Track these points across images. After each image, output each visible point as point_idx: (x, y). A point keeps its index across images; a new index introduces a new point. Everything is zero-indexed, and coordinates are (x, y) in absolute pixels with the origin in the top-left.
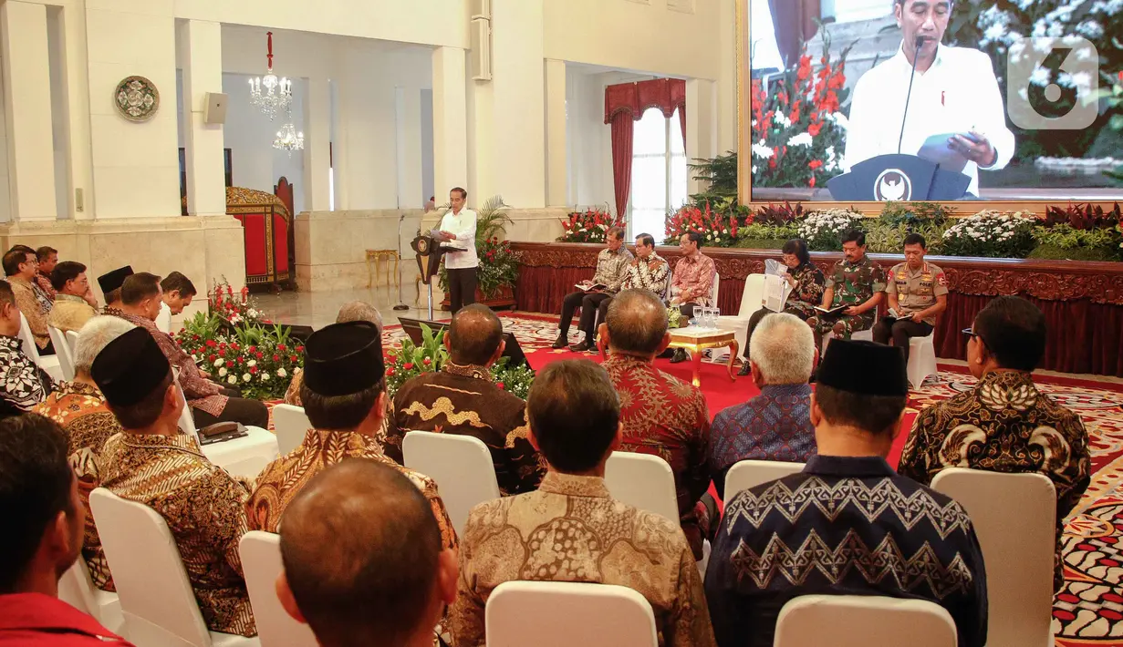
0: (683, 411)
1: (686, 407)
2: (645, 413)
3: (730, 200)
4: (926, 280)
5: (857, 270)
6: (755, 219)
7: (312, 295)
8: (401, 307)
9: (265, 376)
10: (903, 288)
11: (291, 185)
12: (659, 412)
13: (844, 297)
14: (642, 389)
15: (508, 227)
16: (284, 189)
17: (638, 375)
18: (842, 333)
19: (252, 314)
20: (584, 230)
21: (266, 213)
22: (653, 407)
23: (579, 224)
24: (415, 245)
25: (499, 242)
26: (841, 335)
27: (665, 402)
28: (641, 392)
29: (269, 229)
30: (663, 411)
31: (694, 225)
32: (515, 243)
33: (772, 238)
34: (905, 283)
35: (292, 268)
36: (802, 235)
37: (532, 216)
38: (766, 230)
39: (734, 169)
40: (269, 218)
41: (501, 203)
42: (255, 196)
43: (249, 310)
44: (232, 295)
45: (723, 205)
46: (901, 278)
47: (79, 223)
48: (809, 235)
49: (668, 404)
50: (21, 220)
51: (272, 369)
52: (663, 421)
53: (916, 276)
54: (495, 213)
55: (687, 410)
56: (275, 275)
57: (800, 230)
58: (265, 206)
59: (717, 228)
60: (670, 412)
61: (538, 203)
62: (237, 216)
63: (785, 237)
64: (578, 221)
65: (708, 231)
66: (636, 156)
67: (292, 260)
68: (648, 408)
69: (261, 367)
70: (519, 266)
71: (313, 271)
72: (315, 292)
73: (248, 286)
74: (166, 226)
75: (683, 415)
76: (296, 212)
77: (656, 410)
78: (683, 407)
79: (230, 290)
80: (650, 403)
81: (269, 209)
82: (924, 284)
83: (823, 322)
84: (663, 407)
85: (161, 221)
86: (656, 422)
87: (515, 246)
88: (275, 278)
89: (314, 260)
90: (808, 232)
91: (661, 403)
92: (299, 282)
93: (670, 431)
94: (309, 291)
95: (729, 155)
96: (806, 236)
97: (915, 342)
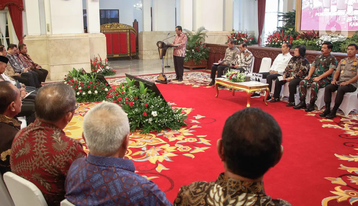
0: (56, 159)
1: (58, 157)
2: (33, 159)
3: (292, 29)
4: (354, 64)
5: (325, 60)
6: (300, 37)
7: (143, 60)
8: (167, 66)
9: (84, 93)
10: (343, 67)
11: (138, 22)
12: (41, 159)
13: (318, 72)
14: (36, 144)
15: (206, 38)
16: (136, 23)
17: (37, 134)
18: (314, 88)
19: (107, 68)
20: (236, 40)
21: (127, 32)
22: (38, 156)
23: (234, 38)
24: (158, 44)
25: (202, 44)
26: (313, 89)
27: (45, 153)
28: (35, 146)
29: (128, 38)
30: (43, 159)
31: (276, 39)
32: (208, 44)
33: (306, 45)
34: (345, 65)
35: (137, 51)
36: (317, 44)
37: (216, 34)
38: (303, 42)
39: (294, 17)
40: (128, 34)
41: (204, 29)
42: (123, 26)
43: (106, 67)
44: (101, 61)
45: (288, 31)
46: (344, 63)
47: (48, 36)
48: (320, 44)
49: (47, 155)
50: (29, 35)
51: (86, 91)
52: (42, 165)
53: (350, 62)
54: (201, 32)
55: (58, 159)
56: (130, 54)
57: (317, 42)
58: (127, 29)
59: (285, 40)
60: (47, 159)
61: (220, 29)
62: (104, 33)
63: (311, 45)
64: (234, 36)
65: (281, 41)
66: (266, 13)
67: (137, 48)
68: (35, 156)
69: (83, 90)
70: (209, 53)
71: (144, 53)
72: (144, 60)
73: (108, 58)
74: (75, 36)
75: (55, 162)
76: (139, 32)
77: (39, 158)
78: (56, 157)
79: (101, 59)
80: (37, 154)
81: (128, 31)
82: (353, 66)
83: (308, 83)
84: (44, 156)
85: (74, 35)
86: (38, 165)
87: (208, 45)
88: (130, 55)
89: (144, 49)
90: (320, 43)
91: (43, 154)
92: (139, 56)
93: (46, 171)
94: (142, 59)
95: (293, 11)
96: (319, 45)
97: (348, 95)
